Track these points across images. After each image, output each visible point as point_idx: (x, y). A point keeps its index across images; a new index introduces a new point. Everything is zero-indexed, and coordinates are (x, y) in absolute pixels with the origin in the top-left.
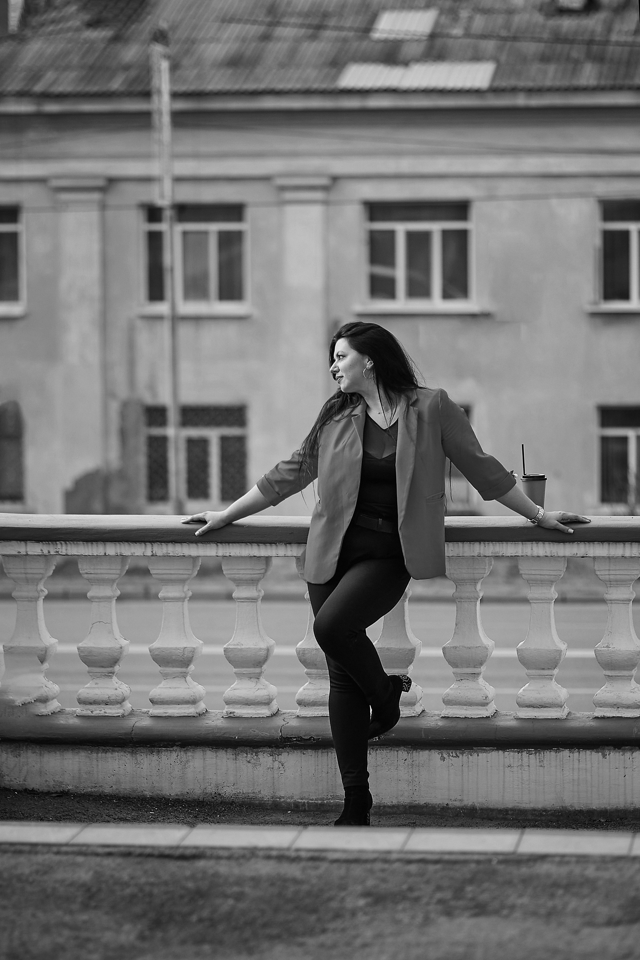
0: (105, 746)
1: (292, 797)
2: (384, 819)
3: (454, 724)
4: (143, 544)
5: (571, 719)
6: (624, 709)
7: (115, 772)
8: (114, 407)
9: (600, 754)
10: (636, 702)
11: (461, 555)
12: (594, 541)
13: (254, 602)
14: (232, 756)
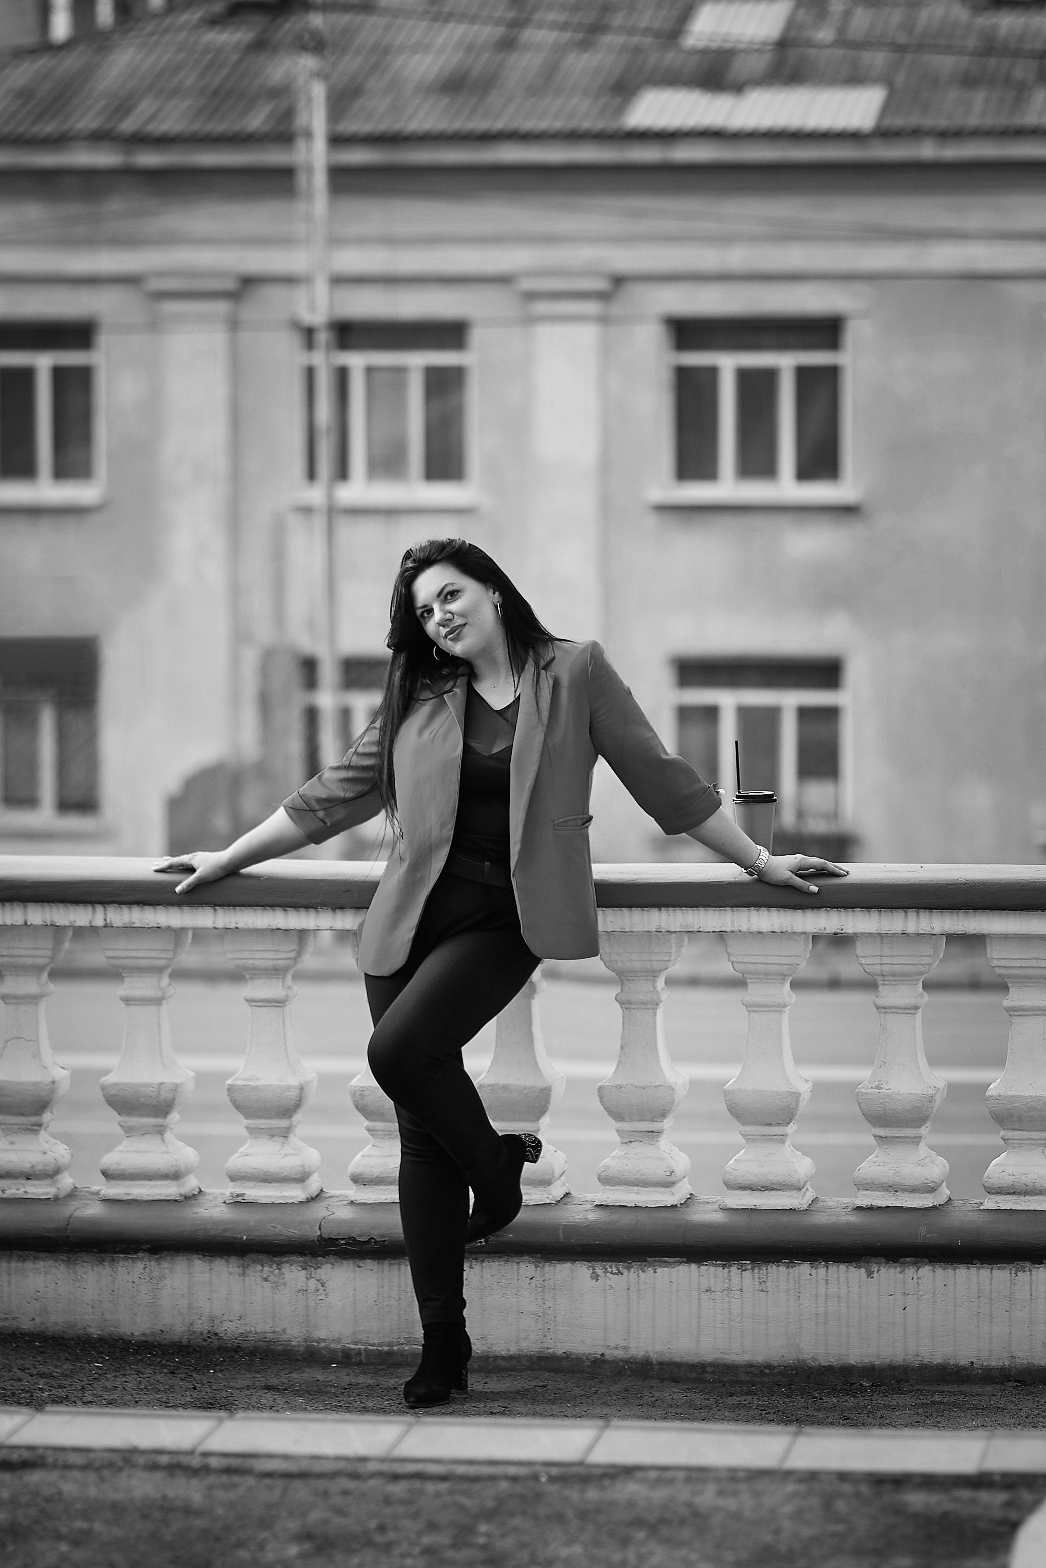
0: (22, 1251)
1: (339, 1341)
2: (495, 1378)
3: (615, 1217)
4: (90, 908)
5: (815, 1211)
6: (907, 1194)
7: (38, 1294)
8: (250, 658)
9: (863, 1270)
10: (925, 1181)
11: (627, 930)
12: (855, 908)
13: (279, 1006)
14: (237, 1270)
